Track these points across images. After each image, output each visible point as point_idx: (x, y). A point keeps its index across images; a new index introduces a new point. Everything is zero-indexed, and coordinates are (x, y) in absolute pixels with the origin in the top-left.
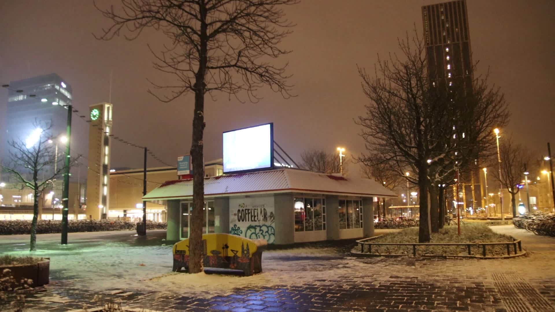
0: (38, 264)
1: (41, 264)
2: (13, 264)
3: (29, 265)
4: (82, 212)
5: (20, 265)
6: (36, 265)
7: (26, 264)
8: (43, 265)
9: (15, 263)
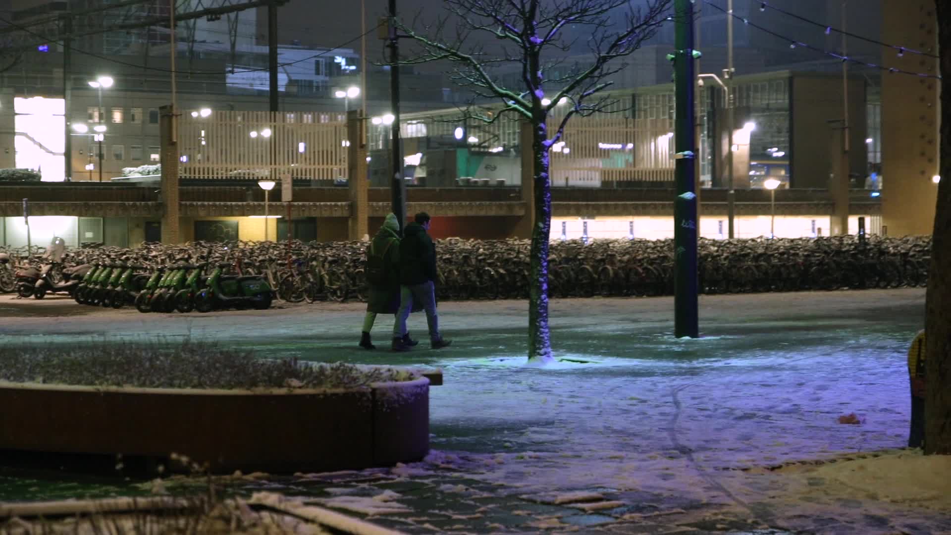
0: (374, 391)
1: (384, 392)
2: (289, 386)
3: (340, 390)
4: (863, 207)
5: (310, 391)
6: (363, 394)
7: (327, 389)
8: (391, 394)
9: (295, 382)
